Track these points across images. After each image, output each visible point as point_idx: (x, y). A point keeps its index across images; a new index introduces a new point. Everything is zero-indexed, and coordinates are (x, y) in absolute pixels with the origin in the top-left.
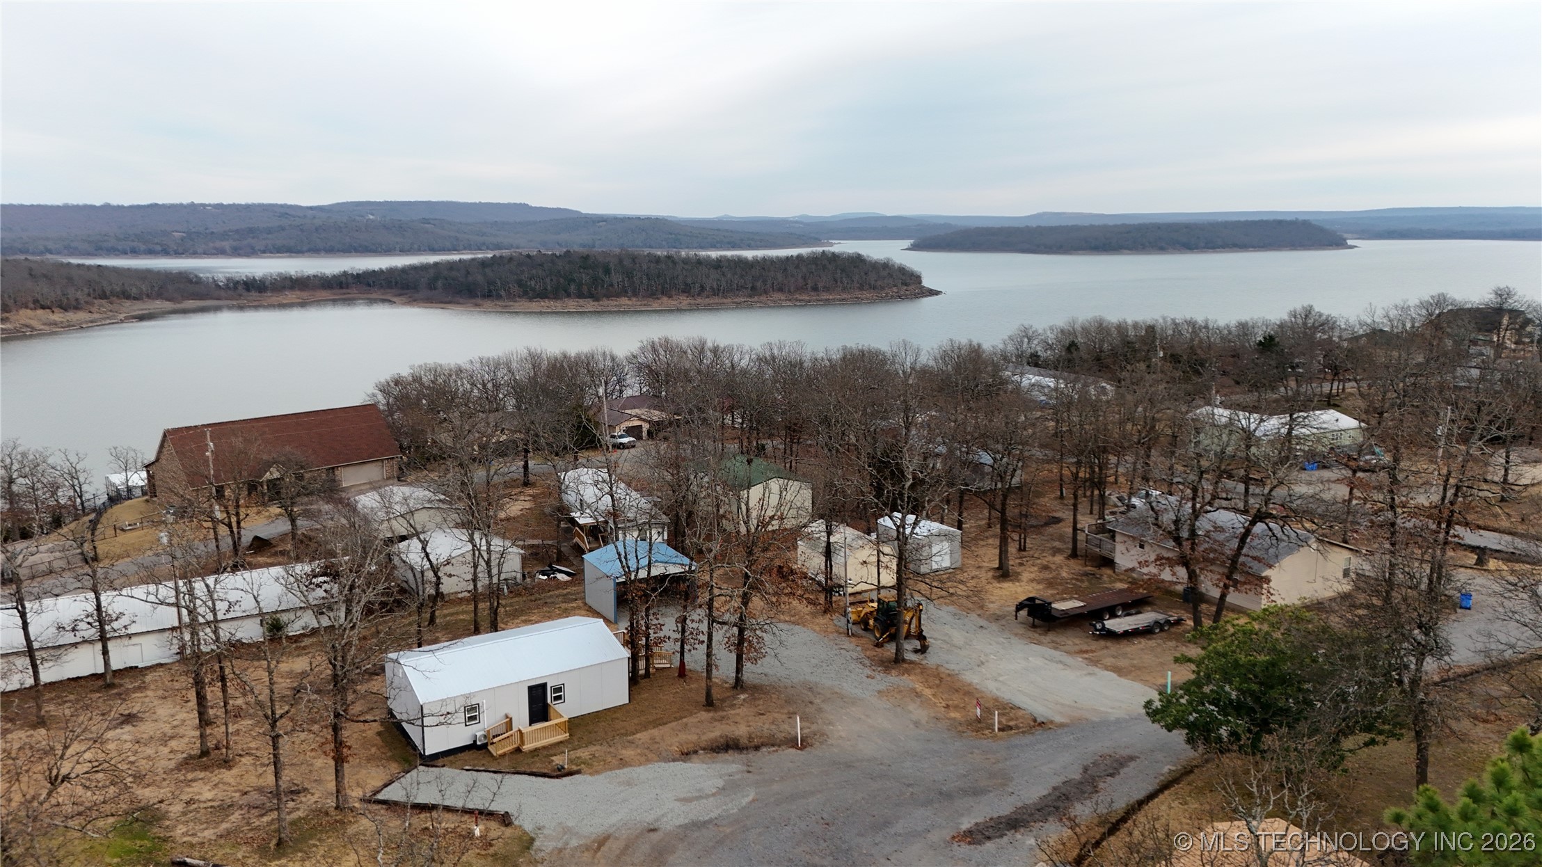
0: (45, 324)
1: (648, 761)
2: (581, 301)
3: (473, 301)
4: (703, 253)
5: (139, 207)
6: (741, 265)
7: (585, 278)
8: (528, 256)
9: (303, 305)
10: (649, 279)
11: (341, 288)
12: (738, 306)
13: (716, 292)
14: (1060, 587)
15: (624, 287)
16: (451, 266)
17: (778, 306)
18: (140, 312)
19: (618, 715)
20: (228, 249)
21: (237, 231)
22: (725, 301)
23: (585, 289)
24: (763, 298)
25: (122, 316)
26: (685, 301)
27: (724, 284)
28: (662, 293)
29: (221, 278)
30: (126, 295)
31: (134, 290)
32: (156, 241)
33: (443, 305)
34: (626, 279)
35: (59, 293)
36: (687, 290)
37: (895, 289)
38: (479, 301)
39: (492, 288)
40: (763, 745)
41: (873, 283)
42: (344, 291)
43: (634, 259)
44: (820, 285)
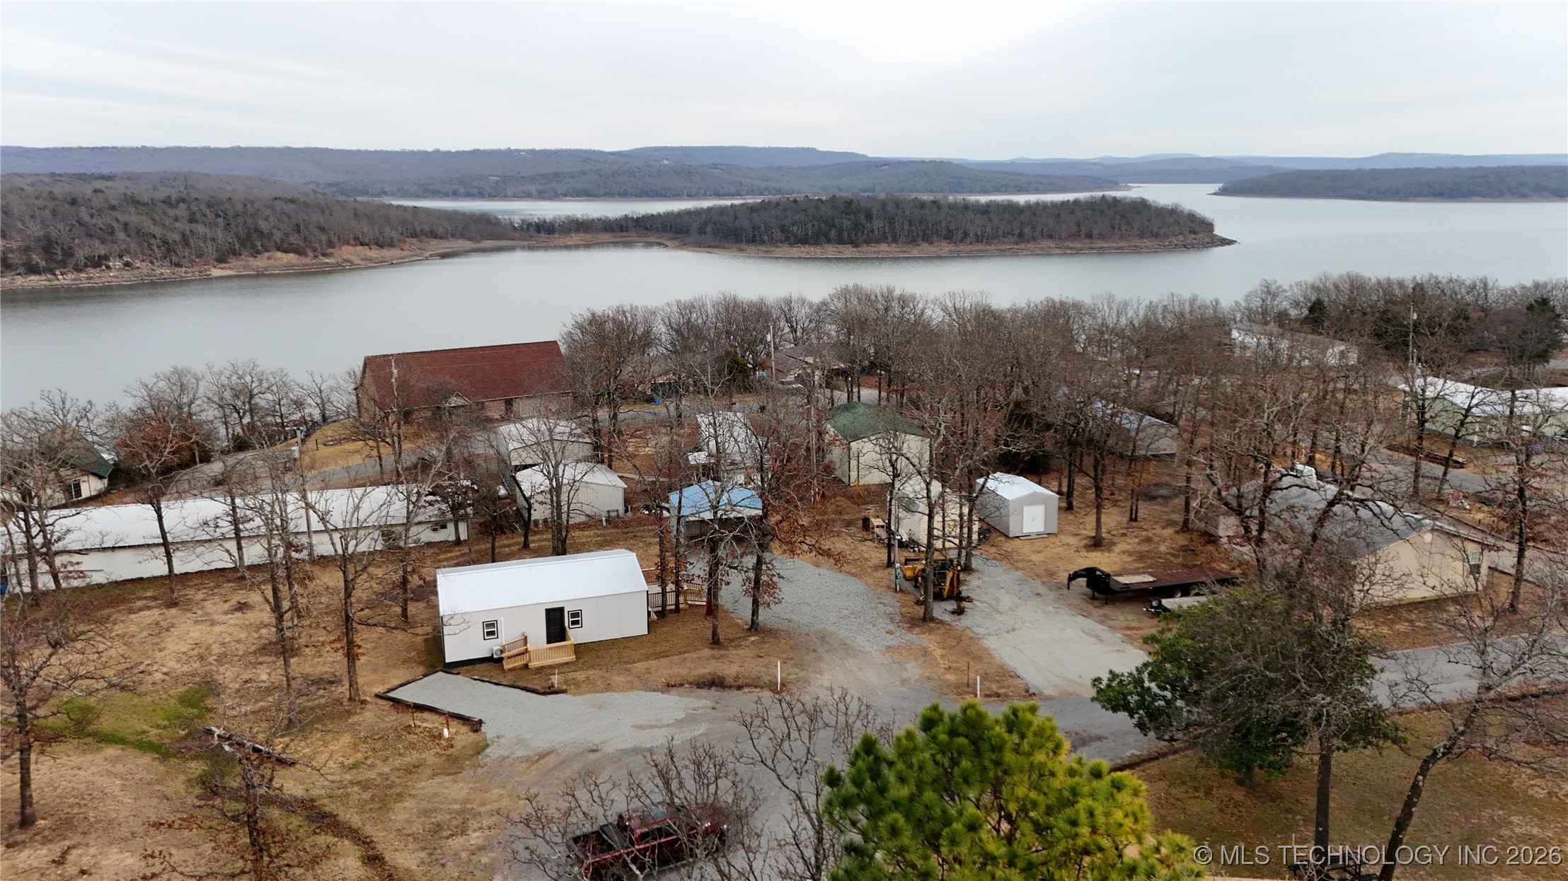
0: (362, 260)
1: (632, 688)
2: (841, 248)
3: (739, 246)
4: (972, 198)
5: (464, 153)
6: (1012, 210)
7: (846, 224)
8: (795, 201)
9: (587, 246)
10: (910, 225)
11: (622, 231)
12: (1002, 253)
13: (979, 239)
14: (1149, 561)
15: (884, 233)
16: (723, 211)
17: (1046, 253)
18: (444, 251)
19: (631, 644)
20: (534, 192)
21: (543, 175)
22: (988, 248)
23: (845, 234)
24: (1031, 246)
25: (427, 254)
26: (946, 247)
27: (988, 229)
28: (923, 240)
29: (517, 220)
30: (433, 235)
31: (441, 230)
32: (475, 184)
33: (709, 250)
34: (887, 225)
35: (377, 231)
36: (949, 237)
37: (1181, 238)
38: (743, 246)
39: (756, 233)
40: (747, 685)
41: (1155, 230)
42: (624, 234)
43: (898, 204)
44: (1095, 232)
